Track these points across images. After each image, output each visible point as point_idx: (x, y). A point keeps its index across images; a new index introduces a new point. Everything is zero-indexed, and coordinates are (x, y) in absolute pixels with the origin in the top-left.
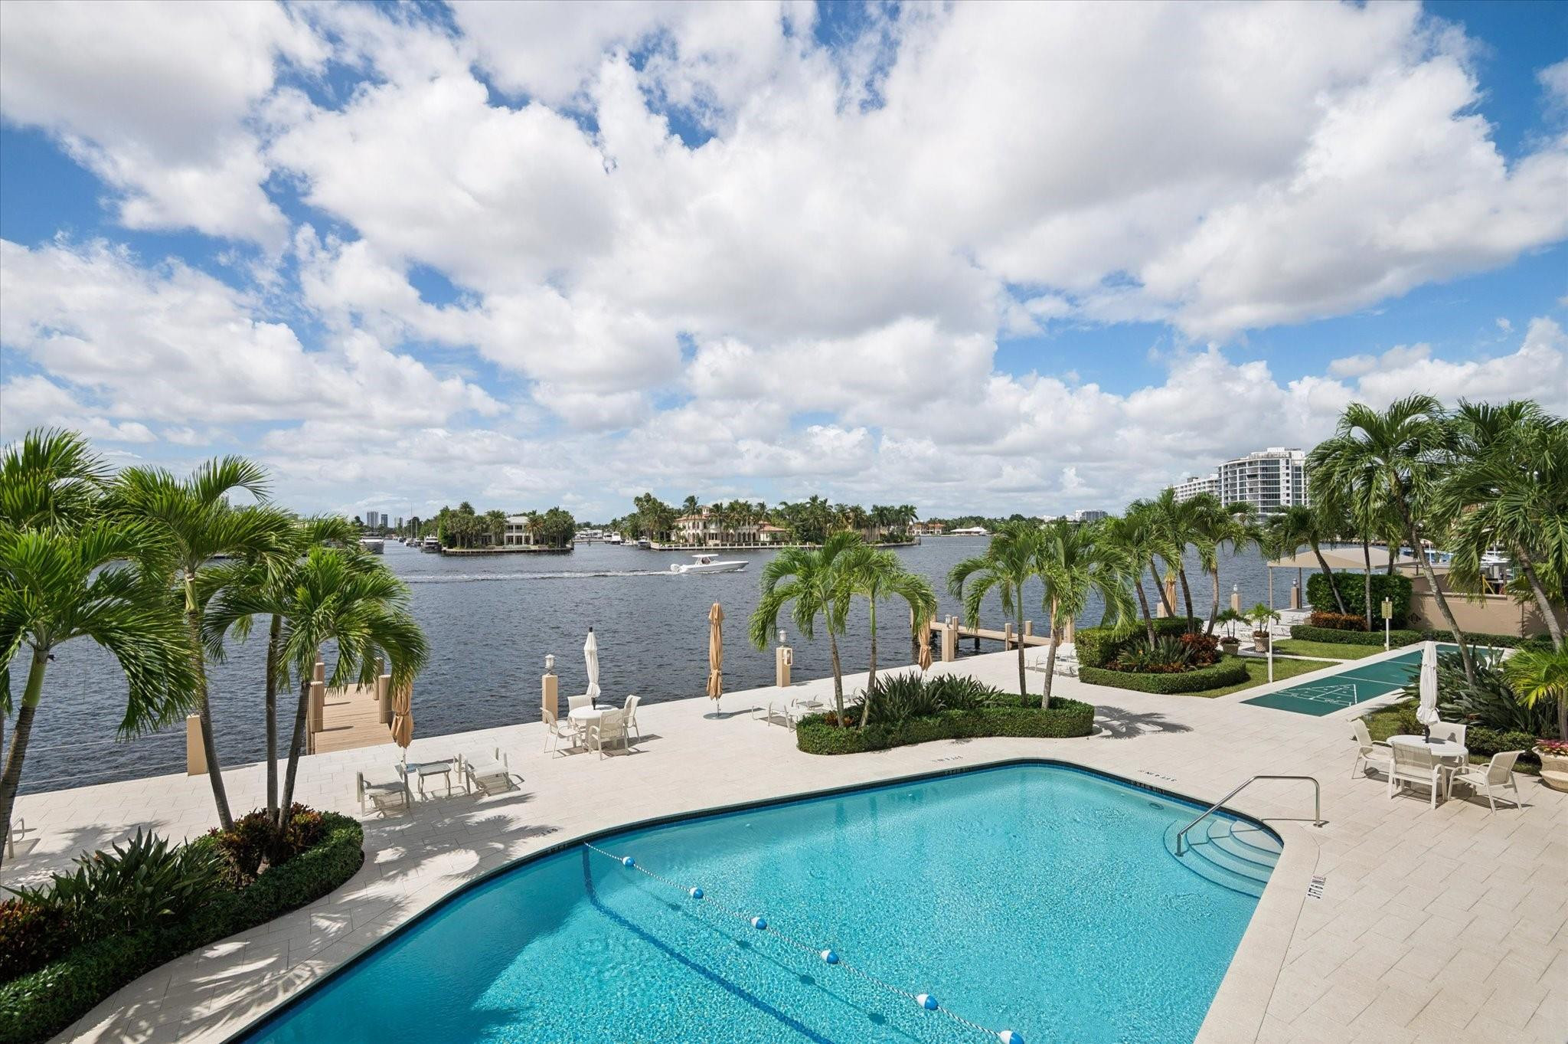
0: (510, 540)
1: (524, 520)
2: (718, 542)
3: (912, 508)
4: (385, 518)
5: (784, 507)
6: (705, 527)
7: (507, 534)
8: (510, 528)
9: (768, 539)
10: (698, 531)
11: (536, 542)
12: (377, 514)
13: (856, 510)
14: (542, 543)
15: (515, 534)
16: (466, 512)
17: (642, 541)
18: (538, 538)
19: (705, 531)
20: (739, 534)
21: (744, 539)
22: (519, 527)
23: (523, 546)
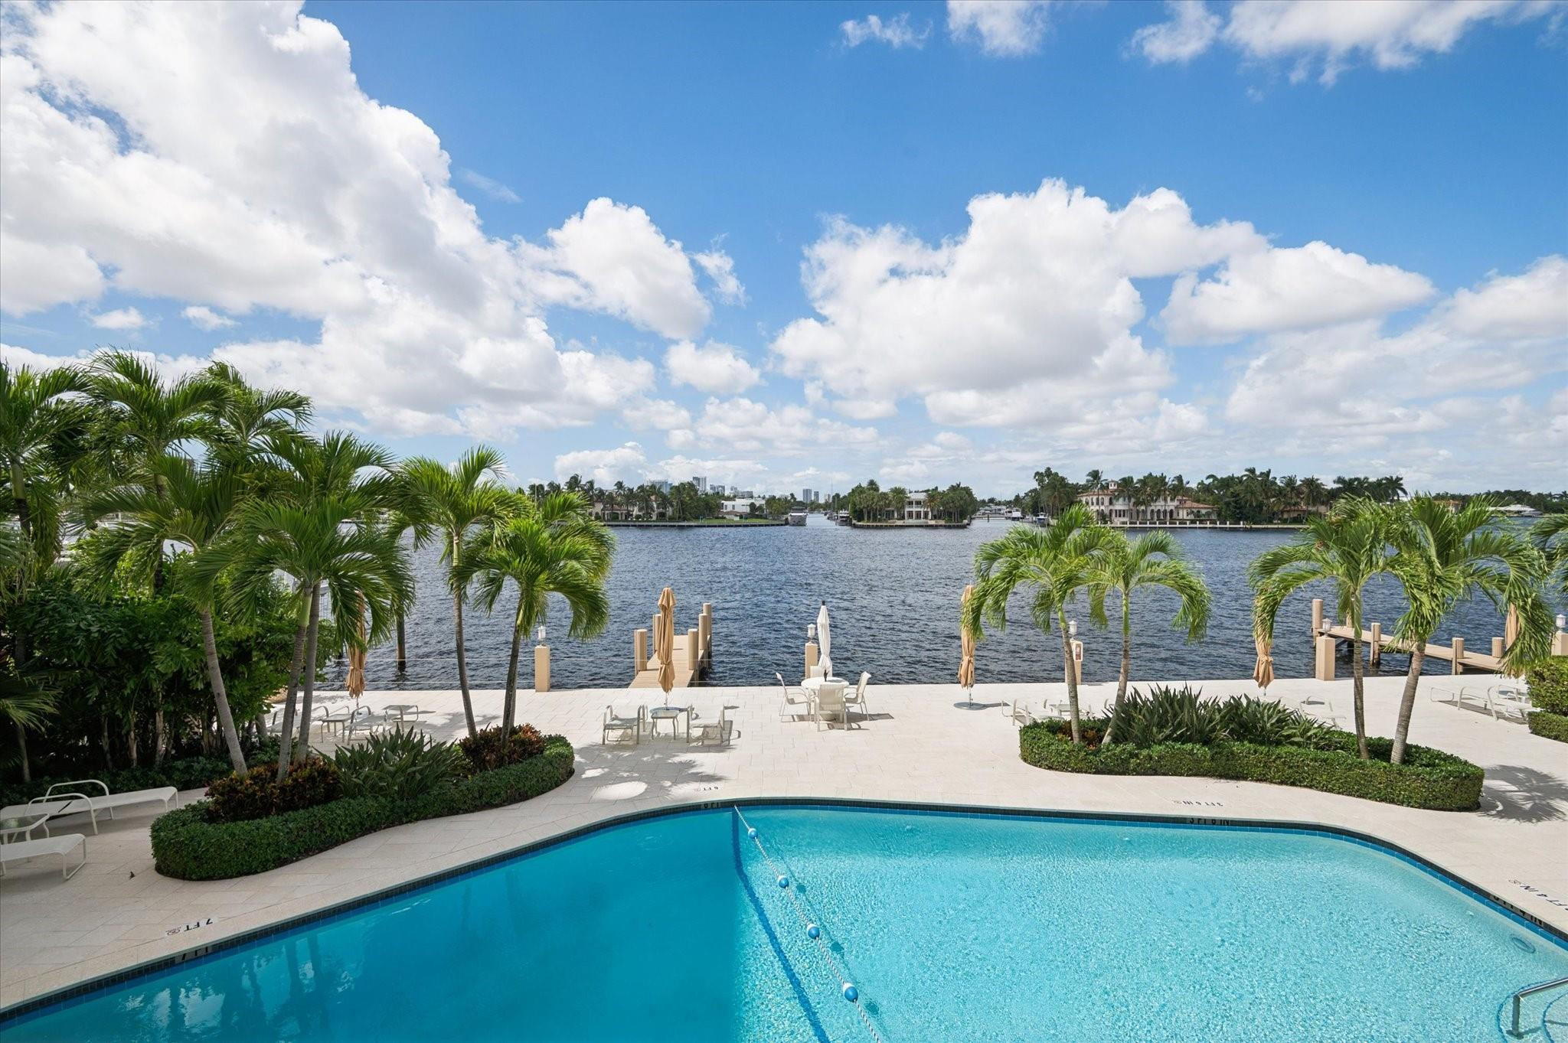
0: (910, 514)
1: (922, 497)
2: (1126, 519)
3: (1399, 479)
4: (817, 494)
5: (1211, 480)
6: (1111, 503)
7: (907, 509)
8: (910, 503)
9: (1190, 517)
10: (1102, 508)
11: (935, 517)
12: (810, 491)
13: (1310, 483)
14: (940, 518)
15: (914, 509)
16: (872, 489)
17: (1041, 517)
18: (935, 513)
19: (1111, 507)
20: (1152, 511)
21: (1158, 517)
22: (918, 503)
23: (922, 521)
